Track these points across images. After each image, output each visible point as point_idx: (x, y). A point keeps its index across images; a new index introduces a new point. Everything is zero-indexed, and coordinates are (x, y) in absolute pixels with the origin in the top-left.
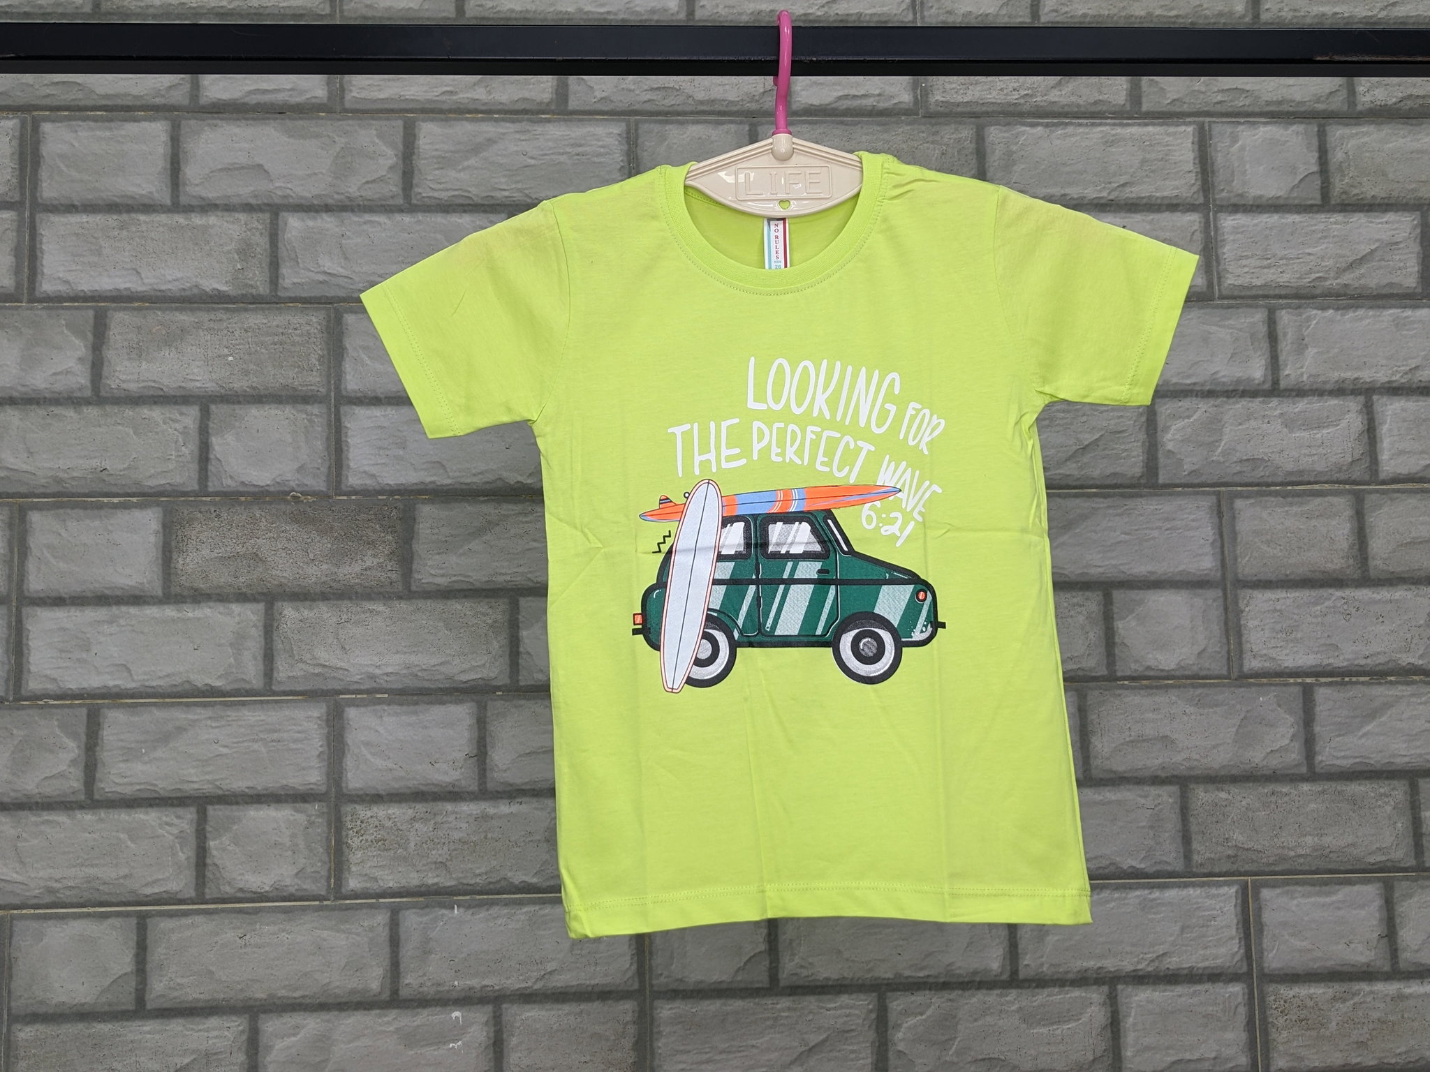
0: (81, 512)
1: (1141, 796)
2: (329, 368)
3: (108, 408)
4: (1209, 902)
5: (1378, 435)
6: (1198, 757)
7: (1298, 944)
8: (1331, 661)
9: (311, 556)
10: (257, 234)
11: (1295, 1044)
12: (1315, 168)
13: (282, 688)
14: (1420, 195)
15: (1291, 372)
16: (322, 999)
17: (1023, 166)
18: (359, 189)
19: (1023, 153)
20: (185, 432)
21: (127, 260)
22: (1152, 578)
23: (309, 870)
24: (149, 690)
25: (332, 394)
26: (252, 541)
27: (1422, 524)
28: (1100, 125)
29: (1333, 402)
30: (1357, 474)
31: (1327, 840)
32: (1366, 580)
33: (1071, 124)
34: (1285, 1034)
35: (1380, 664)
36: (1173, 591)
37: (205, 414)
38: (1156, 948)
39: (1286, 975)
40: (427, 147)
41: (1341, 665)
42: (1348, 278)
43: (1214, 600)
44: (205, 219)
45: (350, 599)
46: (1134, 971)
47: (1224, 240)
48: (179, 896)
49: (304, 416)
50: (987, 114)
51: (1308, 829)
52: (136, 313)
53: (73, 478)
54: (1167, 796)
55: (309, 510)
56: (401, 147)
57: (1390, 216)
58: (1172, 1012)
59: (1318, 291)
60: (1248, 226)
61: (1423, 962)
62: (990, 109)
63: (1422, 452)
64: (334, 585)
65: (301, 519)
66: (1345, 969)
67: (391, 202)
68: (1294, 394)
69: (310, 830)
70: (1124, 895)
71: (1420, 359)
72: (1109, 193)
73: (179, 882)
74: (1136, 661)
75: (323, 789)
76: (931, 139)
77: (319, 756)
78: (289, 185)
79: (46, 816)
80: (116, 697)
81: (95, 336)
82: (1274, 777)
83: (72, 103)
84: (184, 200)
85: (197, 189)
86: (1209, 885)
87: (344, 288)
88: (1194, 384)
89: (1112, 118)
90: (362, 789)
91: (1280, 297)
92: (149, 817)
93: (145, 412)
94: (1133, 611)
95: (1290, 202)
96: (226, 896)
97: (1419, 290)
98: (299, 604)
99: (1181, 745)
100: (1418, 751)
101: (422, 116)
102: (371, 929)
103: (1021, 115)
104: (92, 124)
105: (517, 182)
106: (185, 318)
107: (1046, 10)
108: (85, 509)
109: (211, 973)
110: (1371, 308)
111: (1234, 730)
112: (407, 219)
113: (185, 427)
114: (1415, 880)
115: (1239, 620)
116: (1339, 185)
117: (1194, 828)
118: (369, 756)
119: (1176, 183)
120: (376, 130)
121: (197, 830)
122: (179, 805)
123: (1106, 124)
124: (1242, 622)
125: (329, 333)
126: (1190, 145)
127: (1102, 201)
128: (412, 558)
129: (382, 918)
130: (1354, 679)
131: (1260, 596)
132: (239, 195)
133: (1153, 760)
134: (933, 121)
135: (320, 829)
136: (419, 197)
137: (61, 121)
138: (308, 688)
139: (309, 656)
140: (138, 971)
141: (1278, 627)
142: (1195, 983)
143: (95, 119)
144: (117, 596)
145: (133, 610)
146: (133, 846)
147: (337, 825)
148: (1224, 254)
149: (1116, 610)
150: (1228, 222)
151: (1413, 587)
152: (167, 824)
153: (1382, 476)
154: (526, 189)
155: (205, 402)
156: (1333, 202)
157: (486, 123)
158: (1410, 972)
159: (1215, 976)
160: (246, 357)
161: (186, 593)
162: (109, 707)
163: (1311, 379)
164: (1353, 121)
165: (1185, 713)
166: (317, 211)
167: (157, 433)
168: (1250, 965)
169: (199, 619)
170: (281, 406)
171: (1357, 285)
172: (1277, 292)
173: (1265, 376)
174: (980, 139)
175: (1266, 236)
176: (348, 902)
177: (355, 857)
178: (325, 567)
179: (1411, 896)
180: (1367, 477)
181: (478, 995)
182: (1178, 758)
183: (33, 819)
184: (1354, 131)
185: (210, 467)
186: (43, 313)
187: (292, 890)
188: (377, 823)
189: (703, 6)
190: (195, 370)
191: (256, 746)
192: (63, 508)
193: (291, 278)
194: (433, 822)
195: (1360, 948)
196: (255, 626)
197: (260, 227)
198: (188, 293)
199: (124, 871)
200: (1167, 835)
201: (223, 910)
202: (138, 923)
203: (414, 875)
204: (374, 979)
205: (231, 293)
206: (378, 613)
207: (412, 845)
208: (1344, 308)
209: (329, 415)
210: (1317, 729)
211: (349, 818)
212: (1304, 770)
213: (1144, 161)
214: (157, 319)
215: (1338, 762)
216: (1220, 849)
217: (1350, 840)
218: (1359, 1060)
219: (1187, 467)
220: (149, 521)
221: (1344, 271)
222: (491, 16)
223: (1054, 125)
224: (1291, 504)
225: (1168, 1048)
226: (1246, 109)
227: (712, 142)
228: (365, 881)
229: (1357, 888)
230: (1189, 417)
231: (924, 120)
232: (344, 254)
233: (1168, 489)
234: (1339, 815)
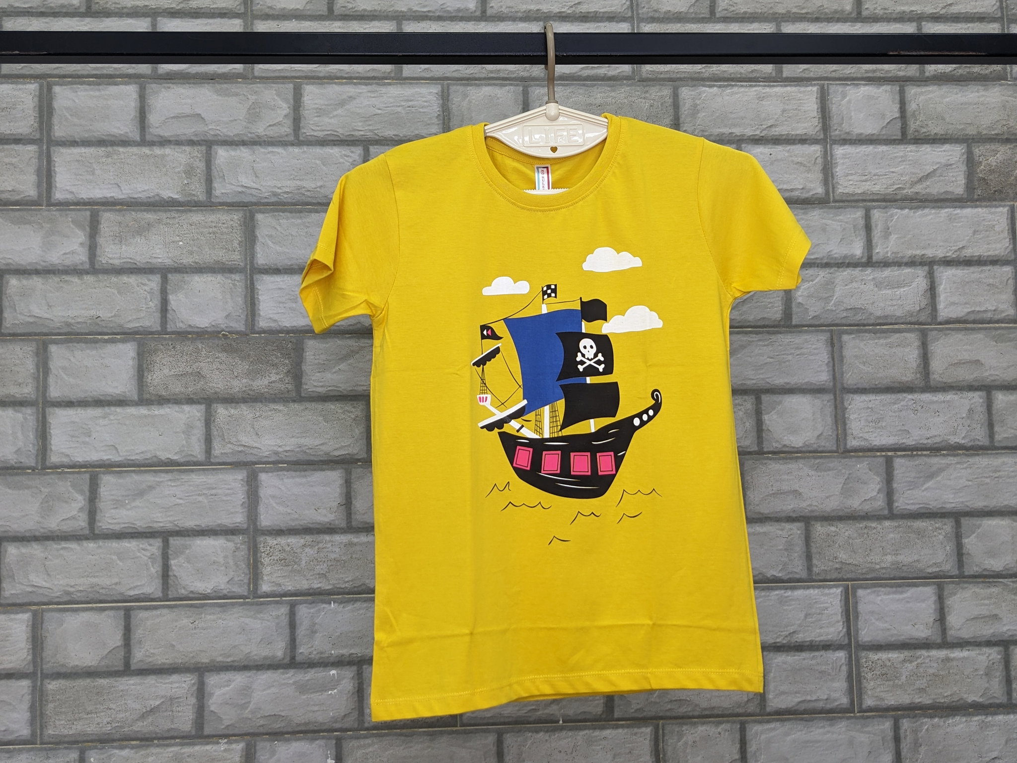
0: (83, 345)
1: (779, 529)
2: (246, 249)
3: (101, 276)
4: (823, 598)
5: (937, 292)
6: (816, 504)
7: (881, 625)
8: (904, 441)
9: (236, 374)
10: (198, 160)
11: (878, 690)
12: (897, 115)
13: (217, 460)
14: (967, 132)
15: (881, 250)
16: (246, 663)
17: (704, 114)
18: (265, 129)
19: (704, 105)
20: (151, 292)
21: (112, 178)
22: (788, 387)
23: (236, 579)
24: (130, 462)
25: (248, 267)
26: (197, 364)
27: (966, 350)
28: (755, 86)
29: (907, 270)
30: (923, 317)
31: (900, 558)
32: (928, 387)
33: (736, 85)
34: (872, 683)
35: (936, 443)
36: (801, 395)
37: (165, 280)
38: (789, 628)
39: (874, 645)
40: (309, 102)
41: (911, 443)
42: (918, 188)
43: (828, 401)
44: (163, 150)
45: (261, 402)
46: (775, 643)
47: (837, 163)
48: (152, 596)
49: (230, 281)
50: (680, 79)
51: (888, 551)
52: (117, 213)
53: (78, 323)
54: (796, 529)
55: (233, 343)
56: (292, 101)
57: (947, 147)
58: (799, 670)
59: (899, 197)
60: (852, 154)
61: (963, 637)
62: (682, 76)
63: (966, 303)
64: (251, 393)
65: (228, 349)
66: (911, 641)
67: (286, 139)
68: (882, 265)
69: (236, 553)
70: (768, 594)
71: (965, 242)
72: (761, 132)
73: (152, 587)
74: (777, 441)
75: (245, 526)
76: (643, 96)
77: (242, 505)
78: (218, 128)
79: (64, 544)
80: (108, 467)
81: (91, 228)
82: (866, 517)
83: (74, 73)
84: (148, 138)
85: (157, 130)
86: (824, 587)
87: (255, 196)
88: (816, 259)
89: (763, 82)
90: (270, 526)
91: (873, 201)
92: (131, 545)
93: (125, 278)
94: (774, 409)
95: (881, 137)
96: (183, 596)
97: (965, 196)
98: (228, 405)
99: (805, 496)
100: (961, 500)
101: (306, 81)
102: (278, 617)
103: (703, 79)
104: (87, 87)
105: (370, 125)
106: (150, 216)
107: (720, 9)
108: (86, 343)
109: (173, 646)
110: (933, 208)
111: (841, 486)
112: (296, 150)
113: (151, 289)
114: (958, 583)
115: (844, 414)
116: (912, 126)
117: (814, 550)
118: (275, 505)
119: (806, 125)
120: (275, 90)
121: (163, 553)
122: (151, 537)
123: (759, 86)
124: (846, 416)
125: (245, 226)
126: (815, 100)
127: (757, 137)
128: (302, 374)
129: (284, 610)
130: (919, 453)
131: (858, 398)
132: (185, 134)
133: (789, 505)
134: (645, 83)
135: (243, 552)
136: (304, 135)
137: (66, 85)
138: (235, 460)
139: (235, 439)
140: (125, 645)
141: (870, 419)
142: (814, 650)
143: (89, 84)
144: (108, 401)
145: (119, 410)
146: (121, 564)
147: (254, 549)
148: (837, 172)
149: (763, 408)
150: (839, 151)
151: (959, 392)
152: (143, 549)
153: (940, 319)
154: (375, 130)
155: (164, 272)
156: (909, 138)
157: (349, 86)
158: (954, 643)
159: (827, 646)
160: (191, 242)
161: (153, 398)
162: (104, 473)
163: (893, 255)
164: (923, 83)
165: (808, 475)
166: (237, 145)
167: (133, 293)
168: (850, 639)
169: (162, 415)
170: (214, 275)
171: (924, 193)
172: (871, 197)
173: (863, 253)
174: (675, 96)
175: (865, 160)
176: (262, 599)
177: (266, 570)
178: (244, 381)
179: (955, 594)
180: (929, 320)
181: (347, 659)
182: (804, 505)
183: (55, 546)
184: (923, 90)
185: (168, 315)
186: (57, 213)
187: (225, 592)
188: (280, 548)
189: (492, 7)
190: (158, 251)
191: (200, 498)
192: (72, 342)
193: (221, 190)
194: (317, 547)
195: (922, 627)
196: (199, 420)
197: (199, 156)
198: (152, 200)
199: (116, 580)
200: (796, 554)
201: (180, 605)
202: (125, 614)
203: (305, 582)
204: (279, 650)
205: (180, 200)
206: (280, 411)
207: (303, 562)
208: (915, 208)
209: (246, 281)
210: (895, 485)
211: (262, 545)
212: (886, 512)
213: (784, 111)
214: (132, 217)
215: (908, 507)
216: (831, 563)
217: (916, 557)
218: (920, 700)
219: (812, 314)
220: (129, 350)
221: (916, 183)
222: (352, 13)
223: (724, 86)
224: (879, 338)
225: (796, 693)
226: (852, 75)
227: (498, 98)
228: (274, 586)
229: (920, 588)
230: (812, 281)
231: (639, 83)
232: (255, 174)
233: (798, 328)
234: (908, 541)
